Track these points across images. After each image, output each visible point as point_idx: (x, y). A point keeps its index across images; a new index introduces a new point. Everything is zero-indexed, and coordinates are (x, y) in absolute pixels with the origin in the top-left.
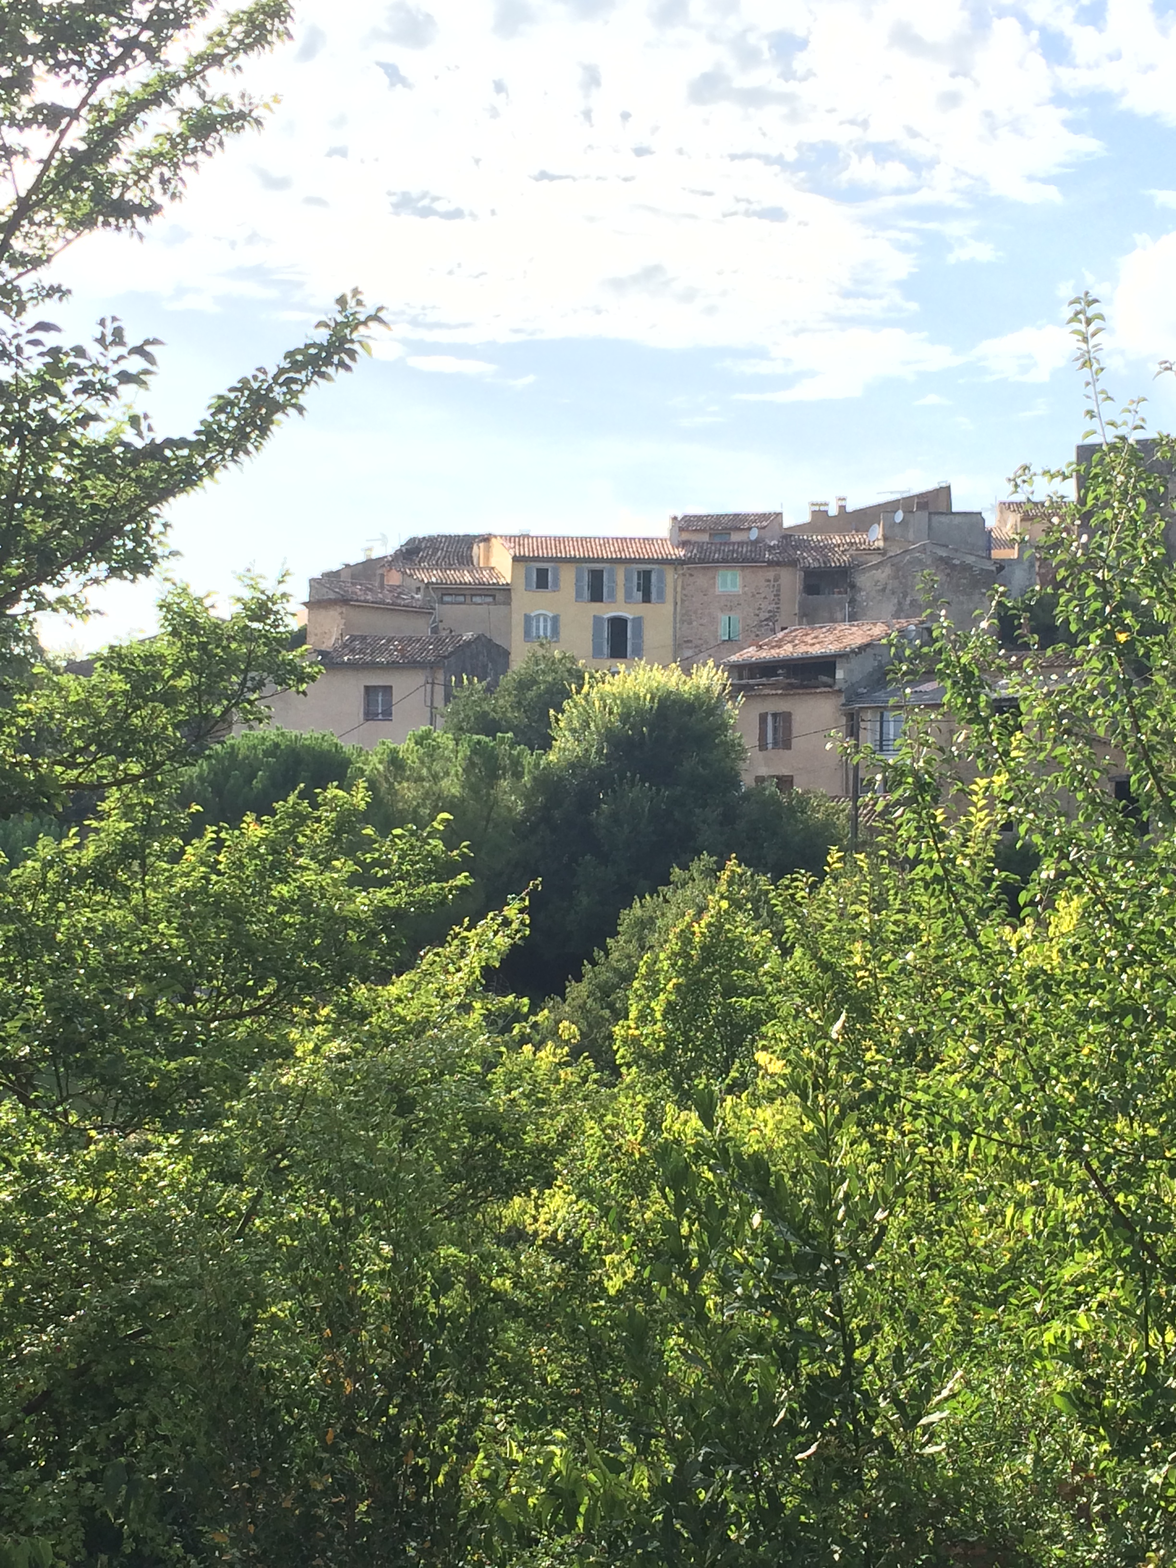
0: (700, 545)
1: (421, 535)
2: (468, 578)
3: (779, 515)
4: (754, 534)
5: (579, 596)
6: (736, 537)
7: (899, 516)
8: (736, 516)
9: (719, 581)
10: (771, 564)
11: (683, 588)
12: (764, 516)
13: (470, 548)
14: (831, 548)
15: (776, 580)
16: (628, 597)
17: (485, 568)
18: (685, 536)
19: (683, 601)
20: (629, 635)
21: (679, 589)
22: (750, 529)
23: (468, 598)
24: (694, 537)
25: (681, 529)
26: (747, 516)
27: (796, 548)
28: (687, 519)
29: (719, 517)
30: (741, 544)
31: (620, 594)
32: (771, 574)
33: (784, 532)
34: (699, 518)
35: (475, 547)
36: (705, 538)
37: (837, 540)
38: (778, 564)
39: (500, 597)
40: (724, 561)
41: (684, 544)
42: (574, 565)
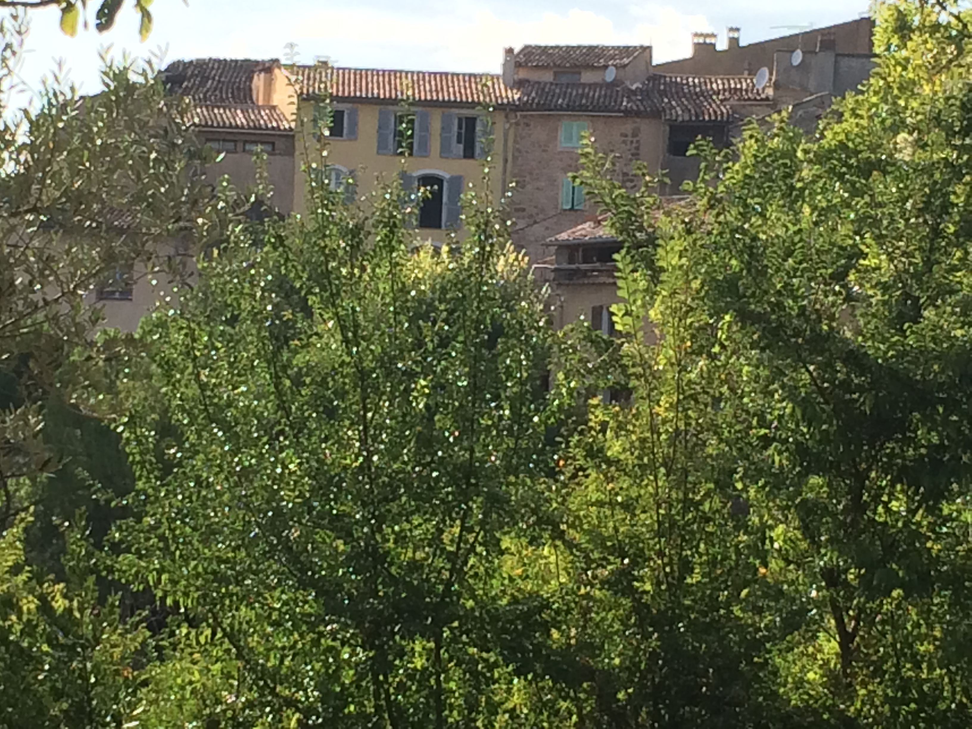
0: (539, 85)
1: (187, 59)
2: (240, 119)
3: (648, 49)
4: (610, 75)
5: (382, 147)
6: (587, 77)
7: (797, 58)
8: (591, 48)
9: (561, 135)
10: (628, 113)
11: (515, 142)
12: (626, 51)
13: (250, 79)
14: (707, 95)
15: (635, 135)
16: (445, 151)
17: (264, 107)
18: (523, 74)
19: (515, 158)
20: (445, 199)
21: (510, 143)
22: (606, 67)
23: (240, 146)
24: (534, 76)
25: (518, 65)
26: (604, 49)
27: (664, 93)
28: (528, 51)
29: (569, 49)
30: (593, 86)
31: (435, 145)
32: (628, 127)
33: (652, 71)
34: (544, 50)
35: (256, 77)
36: (547, 77)
37: (718, 85)
38: (638, 114)
39: (280, 144)
40: (569, 108)
41: (519, 84)
42: (378, 108)
